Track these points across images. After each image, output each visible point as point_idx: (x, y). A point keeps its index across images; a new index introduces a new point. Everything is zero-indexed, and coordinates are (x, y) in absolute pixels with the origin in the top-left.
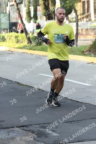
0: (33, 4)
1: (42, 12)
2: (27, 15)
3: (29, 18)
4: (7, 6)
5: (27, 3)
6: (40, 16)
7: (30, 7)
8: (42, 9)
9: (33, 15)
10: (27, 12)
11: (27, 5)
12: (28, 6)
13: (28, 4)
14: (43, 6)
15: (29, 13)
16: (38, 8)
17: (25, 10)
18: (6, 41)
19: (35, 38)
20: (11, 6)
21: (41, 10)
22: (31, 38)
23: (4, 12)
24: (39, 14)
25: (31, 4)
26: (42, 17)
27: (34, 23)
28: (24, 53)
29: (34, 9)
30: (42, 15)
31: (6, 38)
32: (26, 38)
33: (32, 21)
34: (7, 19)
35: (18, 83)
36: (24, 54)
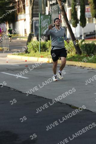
0: (80, 3)
1: (92, 13)
2: (73, 17)
3: (75, 21)
4: (47, 6)
5: (72, 1)
6: (88, 18)
7: (76, 7)
8: (92, 9)
9: (80, 17)
10: (72, 12)
11: (72, 5)
12: (74, 5)
13: (74, 2)
14: (93, 5)
15: (74, 14)
16: (87, 7)
17: (70, 11)
18: (48, 51)
19: (86, 46)
20: (51, 5)
21: (89, 10)
22: (80, 47)
23: (43, 13)
24: (87, 16)
25: (77, 2)
26: (92, 19)
27: (82, 27)
28: (72, 65)
29: (81, 8)
30: (91, 17)
31: (48, 46)
32: (74, 47)
33: (78, 25)
34: (48, 22)
35: (70, 106)
36: (72, 67)
